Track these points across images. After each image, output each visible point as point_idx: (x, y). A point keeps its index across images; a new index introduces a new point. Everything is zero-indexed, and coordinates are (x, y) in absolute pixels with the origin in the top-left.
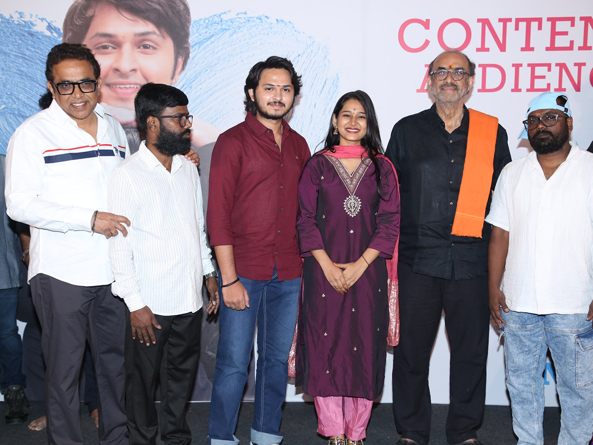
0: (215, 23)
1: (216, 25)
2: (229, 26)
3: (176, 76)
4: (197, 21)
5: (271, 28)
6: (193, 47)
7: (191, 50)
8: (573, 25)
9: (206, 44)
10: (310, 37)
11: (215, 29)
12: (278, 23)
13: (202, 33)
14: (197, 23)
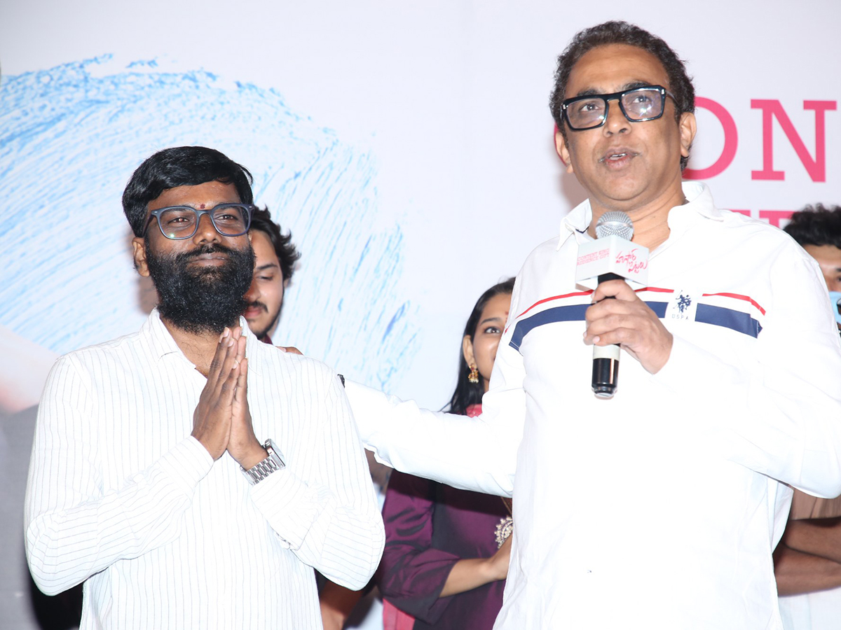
0: (68, 84)
1: (71, 89)
2: (107, 93)
4: (16, 78)
5: (222, 103)
9: (41, 137)
10: (325, 130)
11: (68, 100)
12: (240, 92)
13: (32, 110)
14: (19, 83)
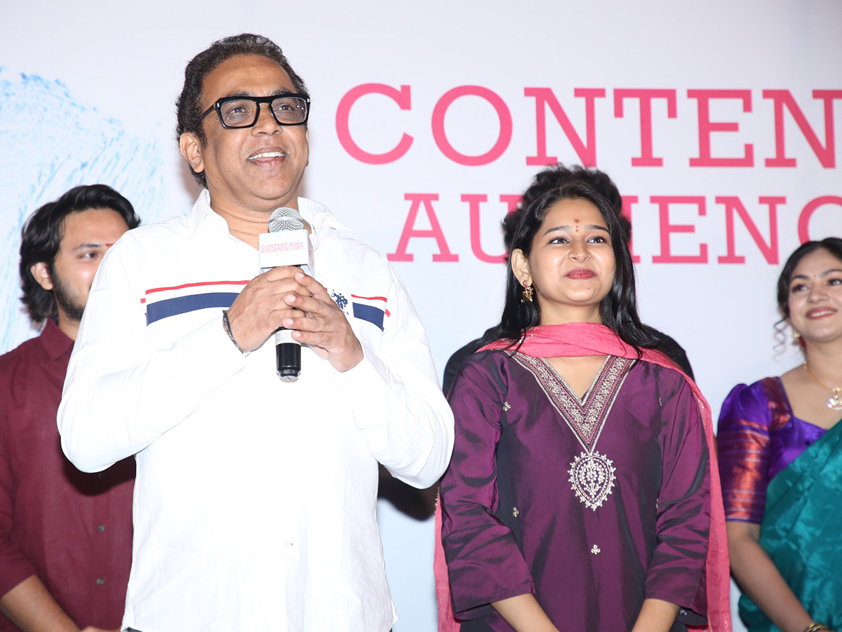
5: (7, 95)
8: (748, 107)
10: (111, 121)
12: (25, 83)
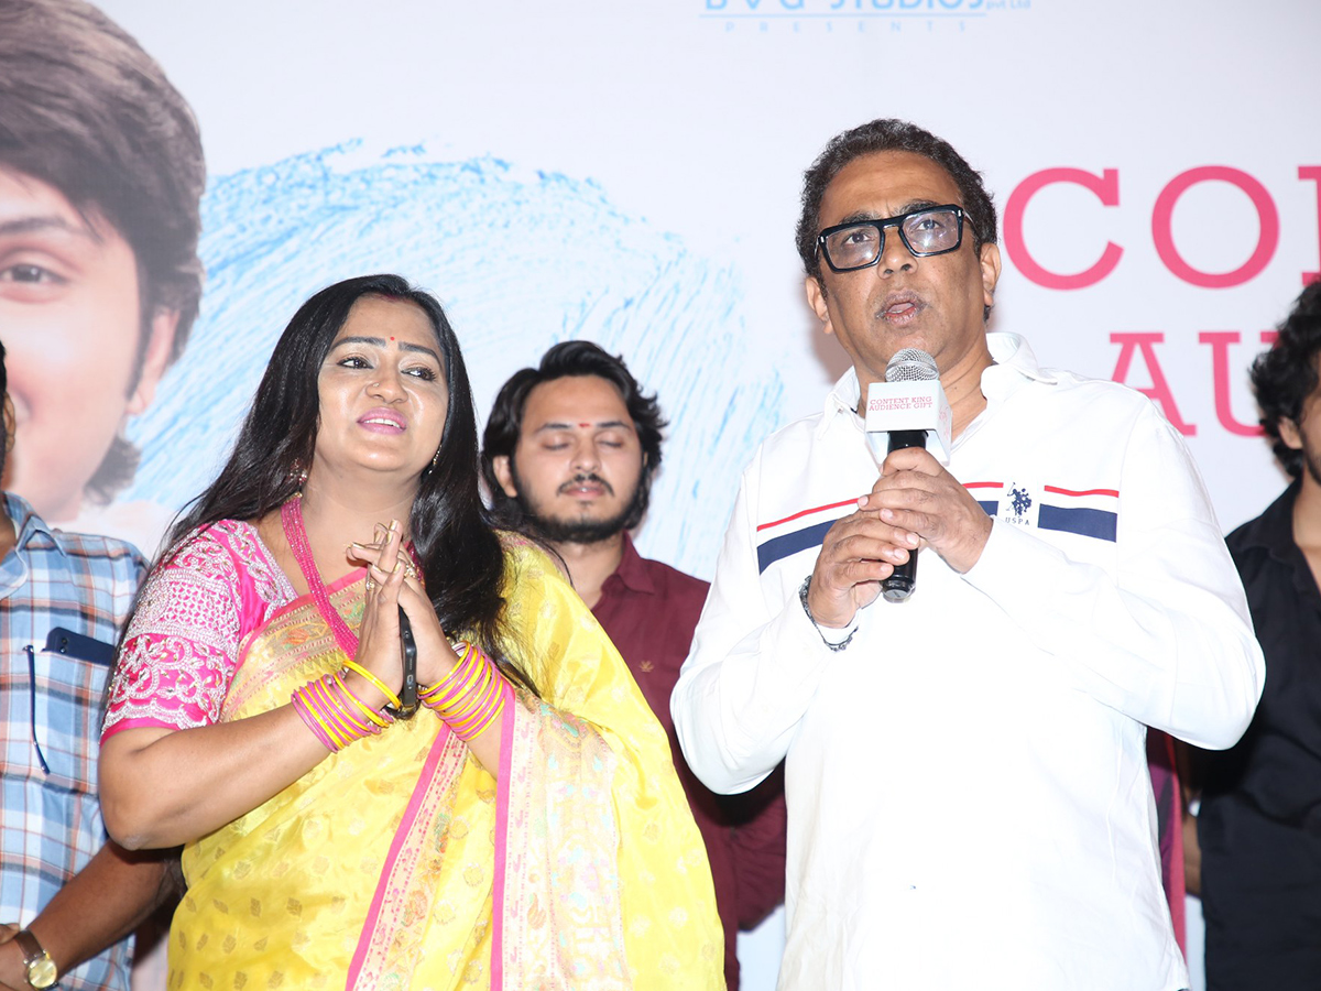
0: (301, 185)
1: (306, 191)
2: (356, 195)
3: (146, 385)
4: (228, 179)
5: (518, 203)
6: (212, 273)
7: (206, 286)
9: (265, 262)
10: (667, 236)
11: (302, 207)
12: (544, 186)
13: (251, 223)
14: (232, 186)
